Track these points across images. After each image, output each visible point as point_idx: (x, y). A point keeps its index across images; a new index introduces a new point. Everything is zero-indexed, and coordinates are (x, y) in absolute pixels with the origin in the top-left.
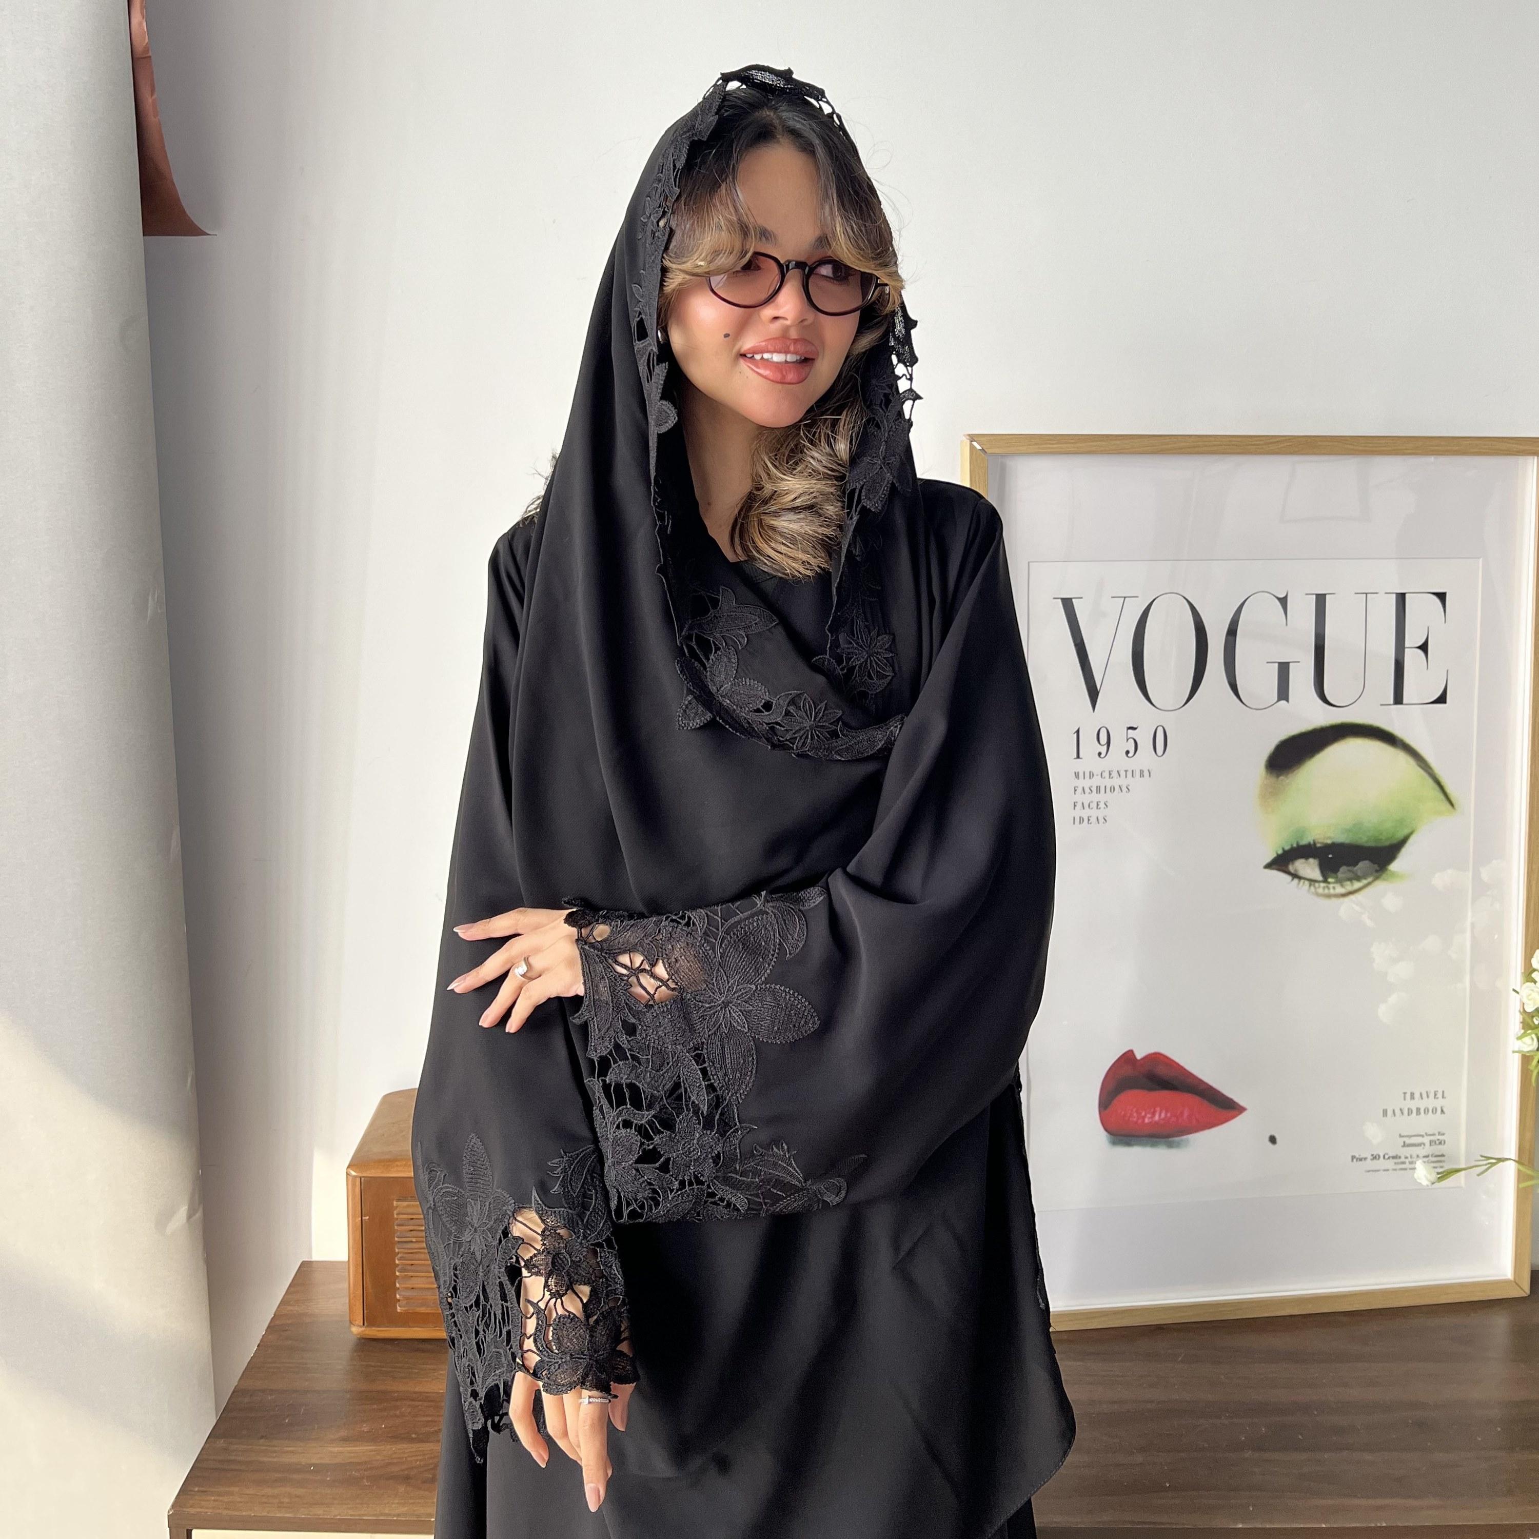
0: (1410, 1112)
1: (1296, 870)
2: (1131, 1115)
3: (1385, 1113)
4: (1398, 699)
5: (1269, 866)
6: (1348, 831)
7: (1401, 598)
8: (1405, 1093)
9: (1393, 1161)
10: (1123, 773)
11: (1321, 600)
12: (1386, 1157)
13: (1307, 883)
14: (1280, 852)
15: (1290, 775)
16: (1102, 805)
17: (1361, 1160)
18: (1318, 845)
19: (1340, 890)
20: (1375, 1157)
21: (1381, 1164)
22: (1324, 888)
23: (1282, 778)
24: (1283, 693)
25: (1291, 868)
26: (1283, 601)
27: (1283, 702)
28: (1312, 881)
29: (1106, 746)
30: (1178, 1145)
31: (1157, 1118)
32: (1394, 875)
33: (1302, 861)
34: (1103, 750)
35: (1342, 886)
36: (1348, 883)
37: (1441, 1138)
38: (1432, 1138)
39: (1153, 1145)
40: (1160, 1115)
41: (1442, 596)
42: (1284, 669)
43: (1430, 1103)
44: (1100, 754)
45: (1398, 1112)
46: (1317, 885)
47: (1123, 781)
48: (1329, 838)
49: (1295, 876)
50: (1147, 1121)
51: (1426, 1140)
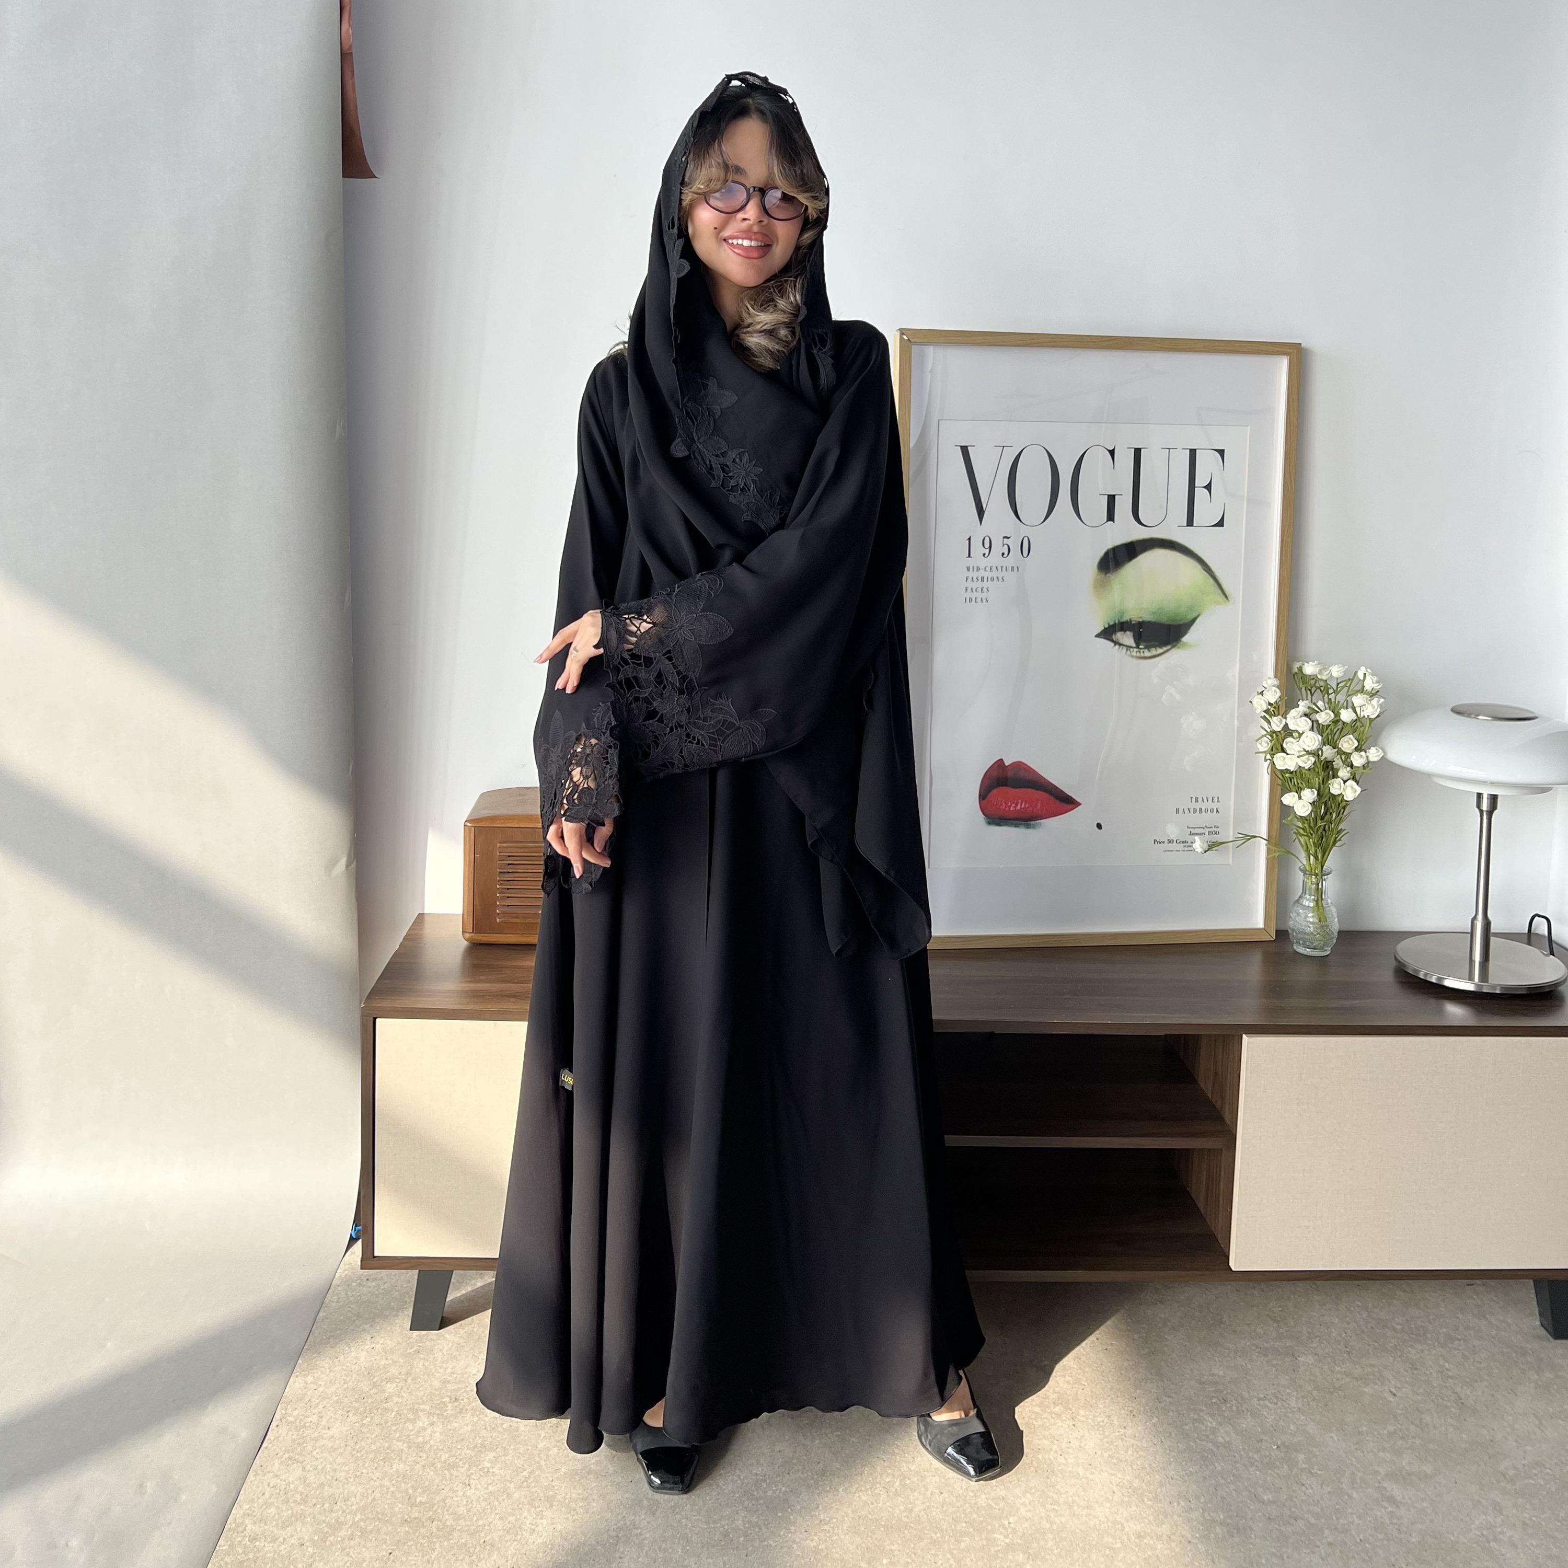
0: (1195, 811)
1: (1118, 639)
2: (1001, 805)
3: (1177, 811)
4: (1190, 522)
5: (1098, 636)
6: (1154, 613)
7: (1193, 453)
8: (1191, 798)
9: (1183, 845)
10: (999, 569)
11: (1138, 452)
12: (1178, 842)
13: (1125, 648)
14: (1107, 626)
15: (1114, 574)
16: (985, 590)
17: (1160, 843)
18: (1133, 622)
19: (1147, 654)
20: (1170, 842)
21: (1174, 846)
22: (1137, 652)
23: (1108, 575)
24: (1111, 517)
25: (1114, 638)
26: (1112, 452)
27: (1110, 522)
28: (1129, 647)
29: (988, 550)
30: (1034, 827)
31: (1019, 807)
32: (1185, 644)
33: (1122, 633)
34: (987, 552)
35: (1149, 651)
36: (1154, 649)
37: (1216, 830)
38: (1211, 829)
39: (1016, 826)
40: (1021, 805)
41: (1221, 452)
42: (1111, 499)
43: (1210, 805)
44: (984, 554)
45: (1187, 811)
46: (1132, 649)
47: (999, 574)
48: (1141, 617)
49: (1117, 643)
50: (1012, 809)
51: (1206, 831)
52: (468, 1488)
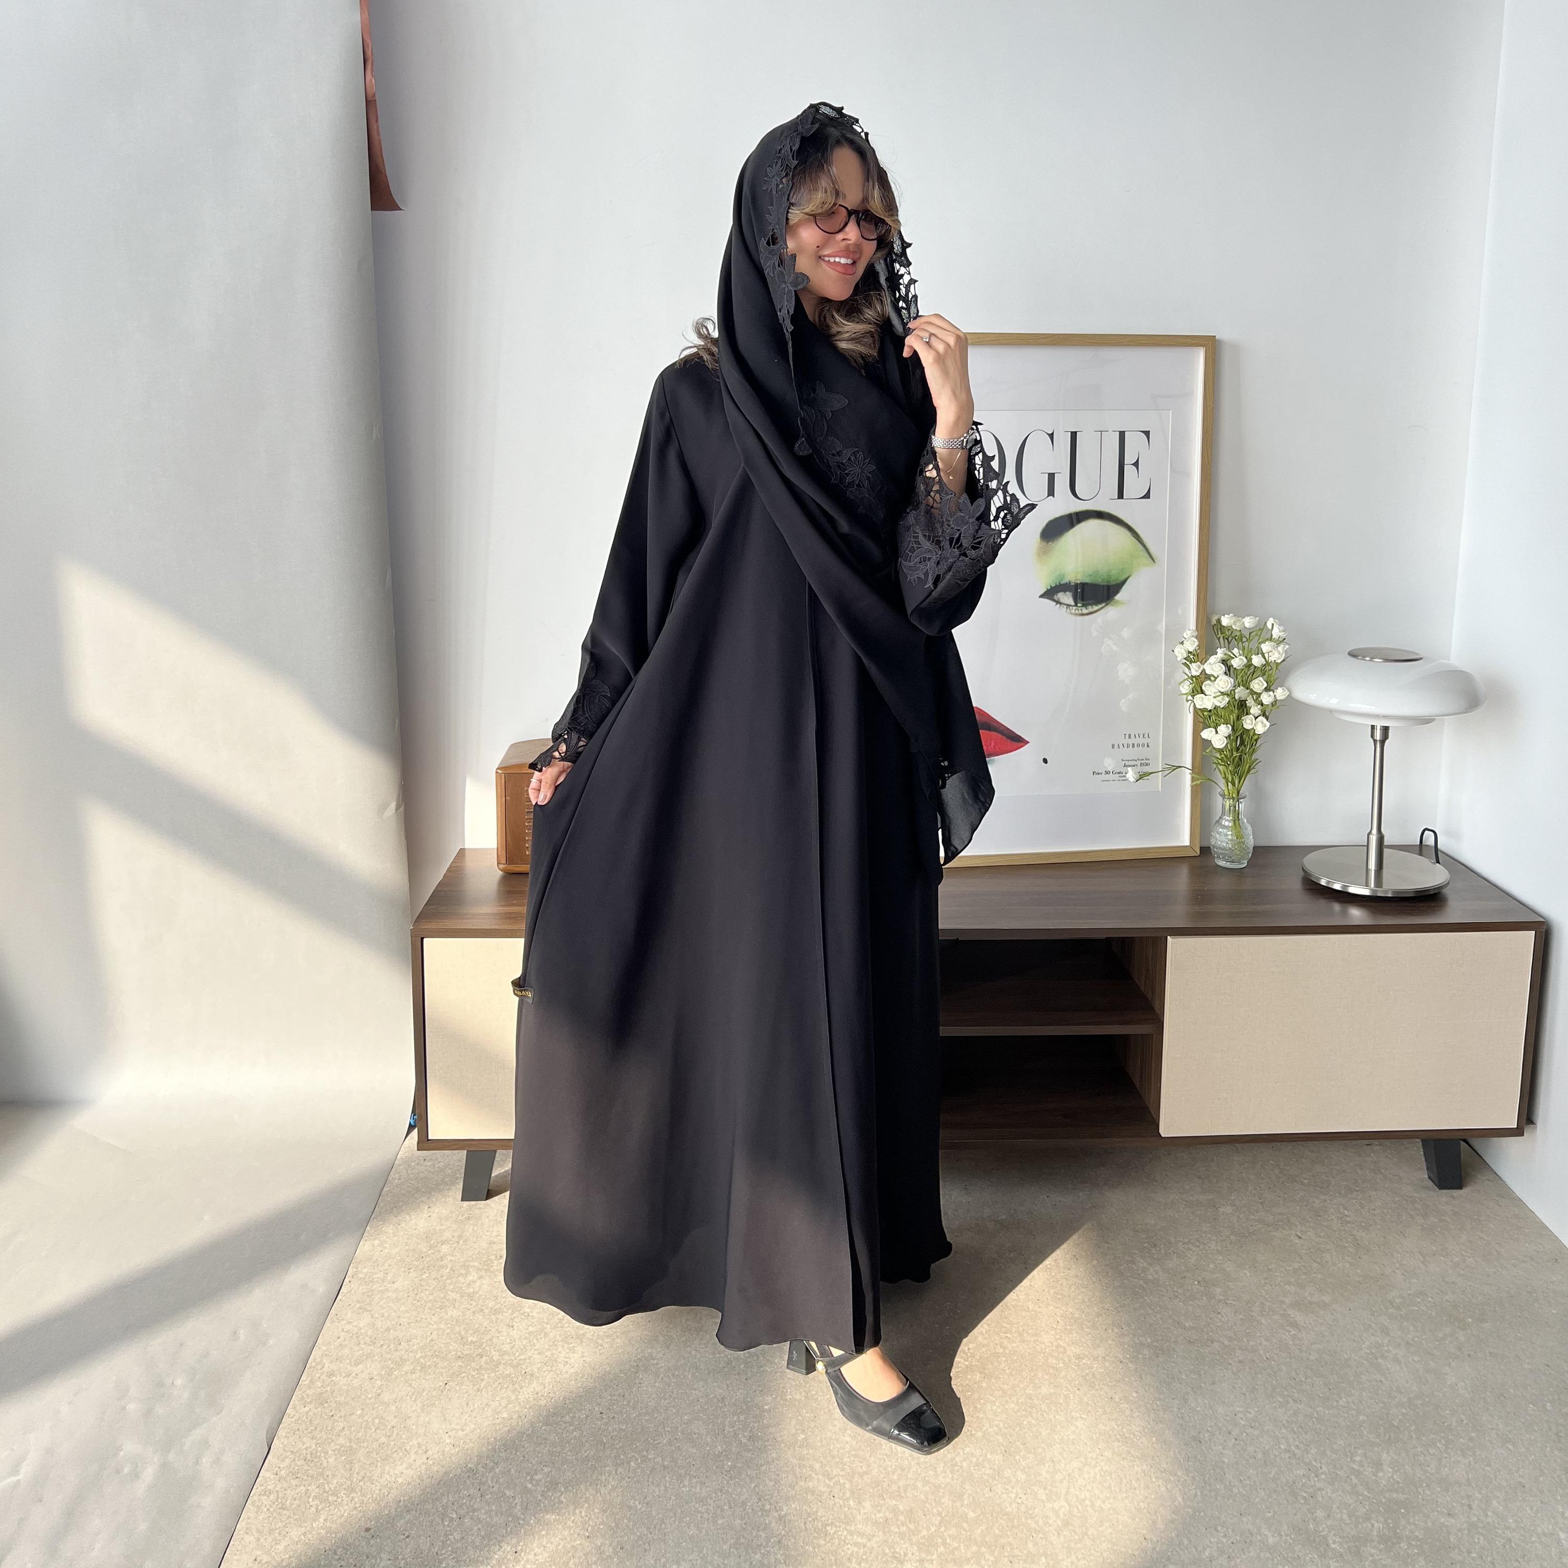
0: (1128, 746)
1: (1058, 599)
3: (1113, 746)
4: (1121, 495)
5: (1041, 596)
6: (1090, 575)
7: (1122, 435)
8: (1125, 735)
9: (1117, 775)
11: (1074, 435)
12: (1113, 773)
13: (1065, 606)
14: (1049, 588)
15: (1055, 542)
17: (1099, 774)
18: (1072, 584)
19: (1085, 611)
20: (1107, 773)
21: (1111, 777)
22: (1075, 610)
23: (1050, 543)
24: (1051, 492)
25: (1055, 597)
26: (1051, 436)
27: (1051, 497)
28: (1068, 606)
32: (1118, 601)
33: (1063, 593)
35: (1086, 609)
36: (1090, 607)
37: (1147, 762)
38: (1142, 762)
41: (1147, 433)
42: (1051, 477)
43: (1141, 740)
45: (1121, 746)
46: (1071, 608)
48: (1079, 579)
49: (1058, 602)
51: (1138, 763)
52: (511, 1329)
